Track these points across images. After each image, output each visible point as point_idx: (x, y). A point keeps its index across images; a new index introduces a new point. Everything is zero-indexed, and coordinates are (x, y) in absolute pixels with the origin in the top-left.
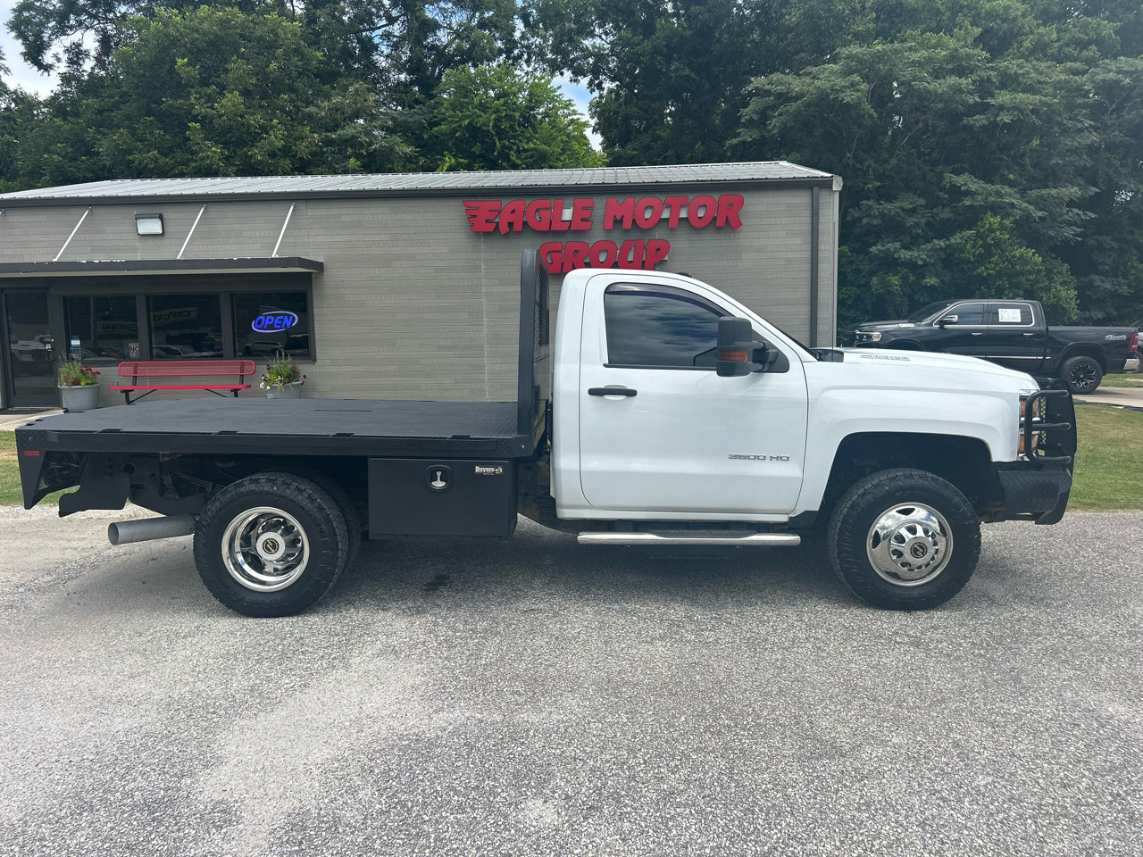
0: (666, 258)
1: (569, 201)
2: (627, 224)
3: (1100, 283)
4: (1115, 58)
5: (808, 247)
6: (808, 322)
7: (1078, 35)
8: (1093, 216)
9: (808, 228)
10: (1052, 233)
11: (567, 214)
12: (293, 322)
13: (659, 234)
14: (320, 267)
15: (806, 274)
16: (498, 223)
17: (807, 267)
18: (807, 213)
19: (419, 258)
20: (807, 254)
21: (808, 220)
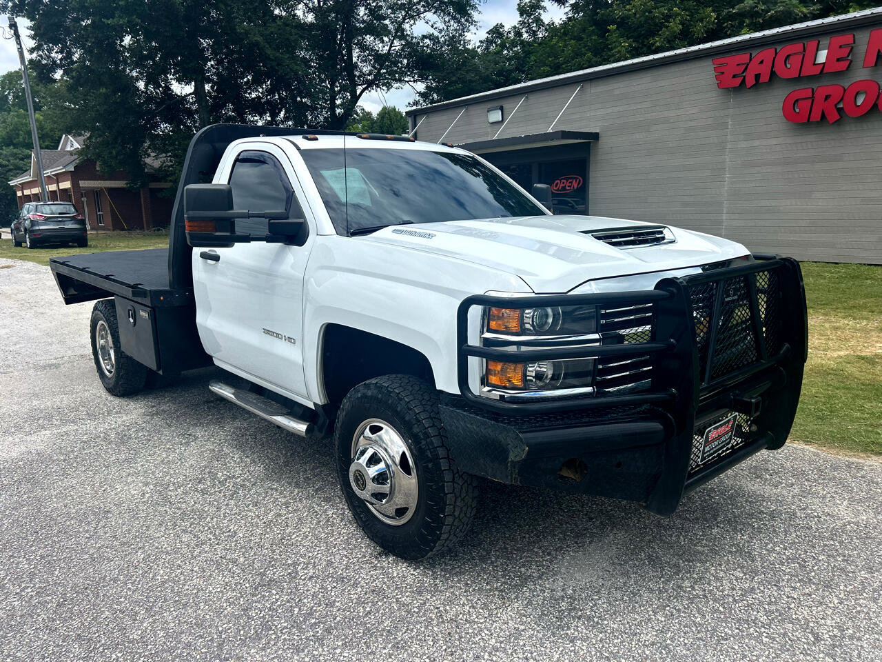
1: (825, 41)
11: (822, 56)
12: (579, 184)
14: (595, 136)
16: (745, 77)
19: (672, 121)
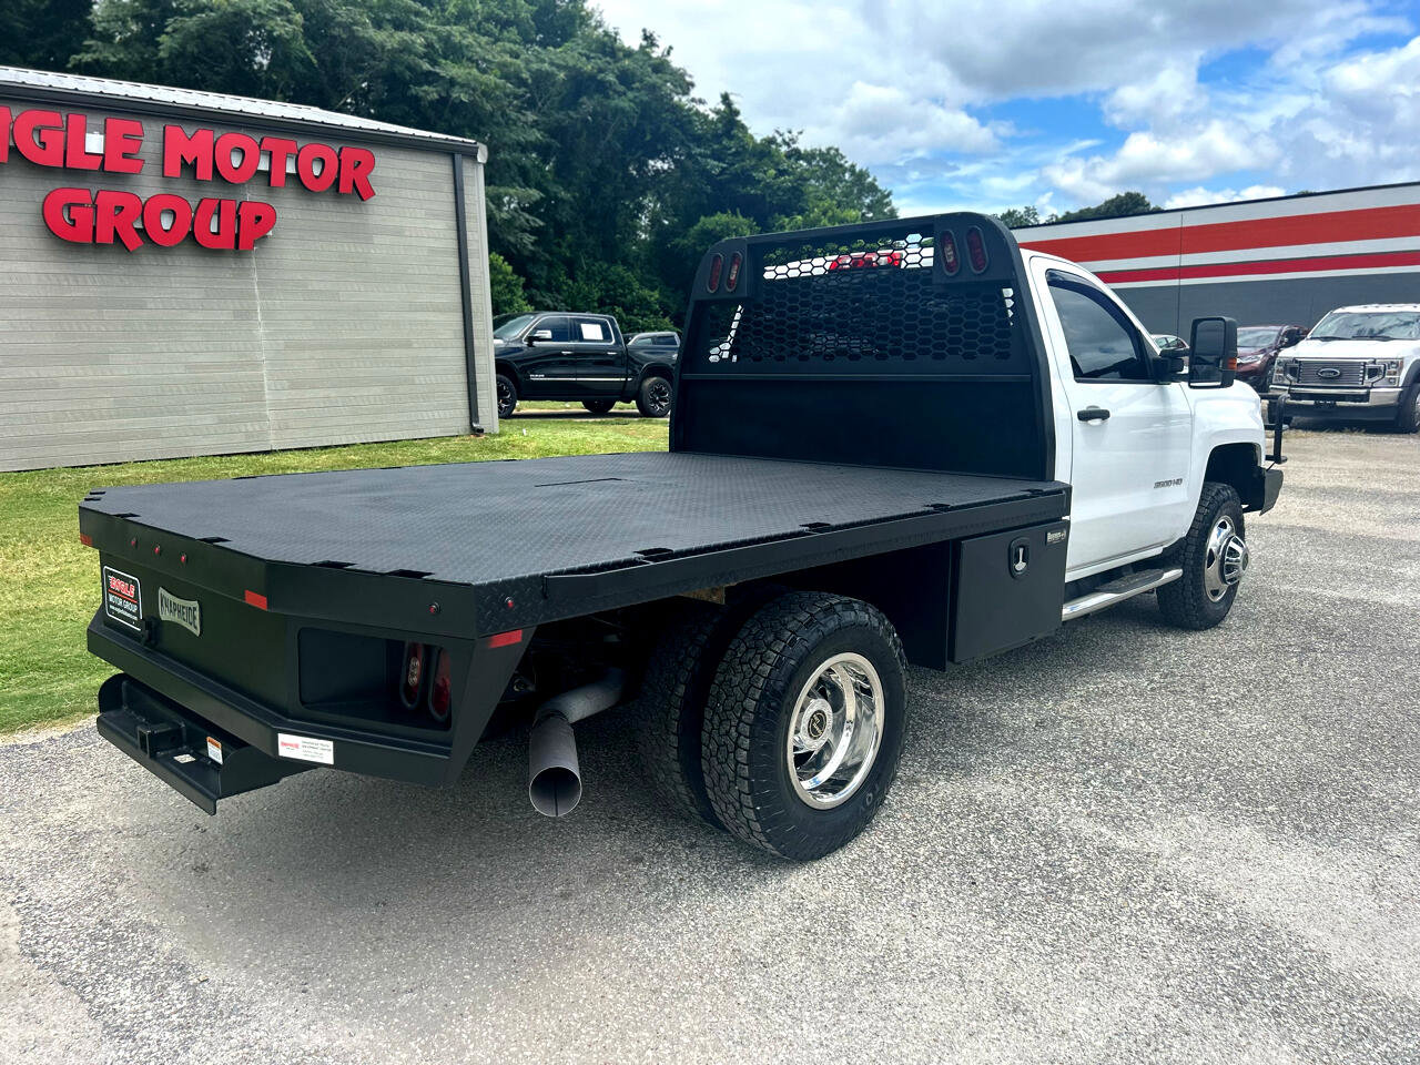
0: (270, 233)
1: (95, 120)
2: (205, 172)
3: (541, 299)
4: (545, 48)
5: (454, 234)
6: (461, 335)
7: (497, 11)
8: (542, 224)
9: (451, 208)
10: (512, 239)
13: (253, 195)
15: (453, 270)
17: (454, 260)
18: (448, 187)
20: (453, 245)
21: (451, 198)
